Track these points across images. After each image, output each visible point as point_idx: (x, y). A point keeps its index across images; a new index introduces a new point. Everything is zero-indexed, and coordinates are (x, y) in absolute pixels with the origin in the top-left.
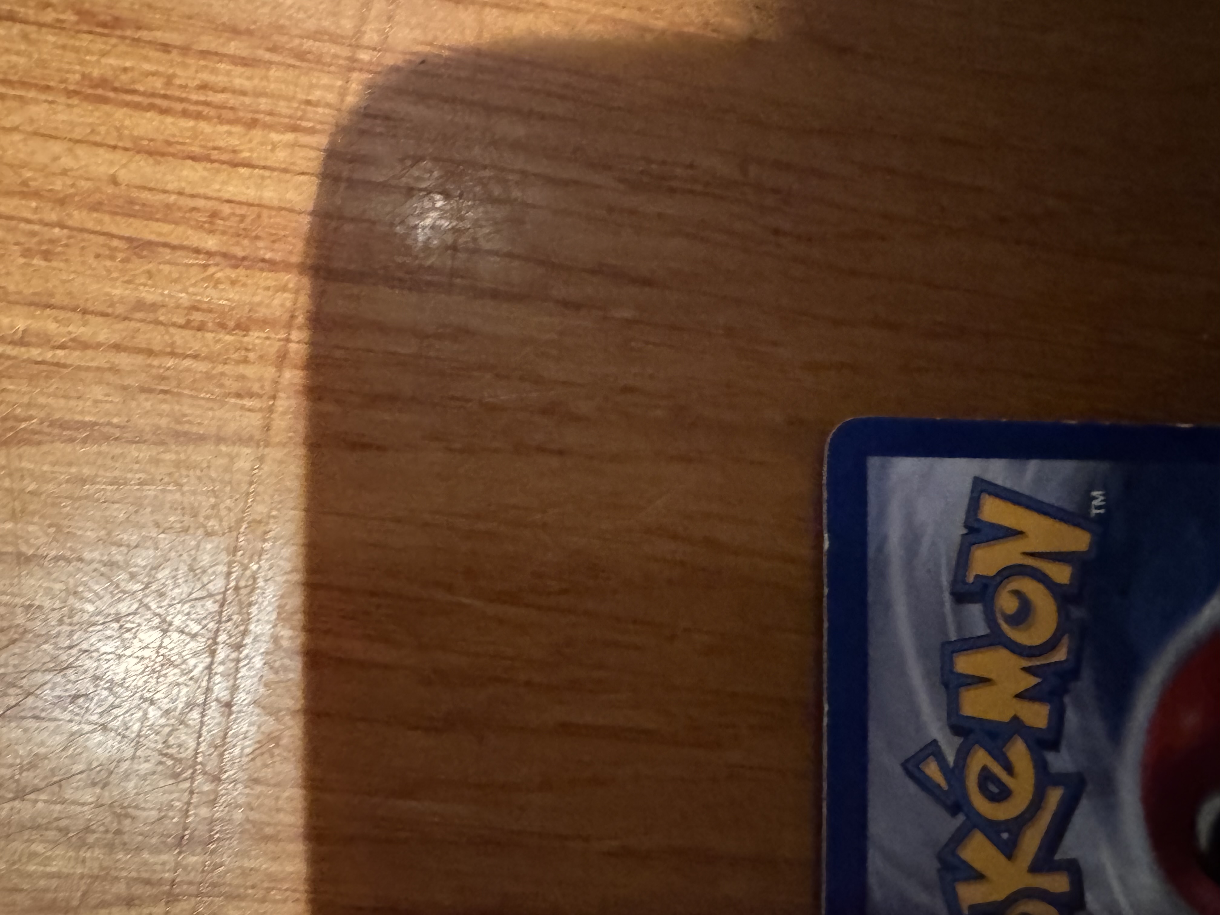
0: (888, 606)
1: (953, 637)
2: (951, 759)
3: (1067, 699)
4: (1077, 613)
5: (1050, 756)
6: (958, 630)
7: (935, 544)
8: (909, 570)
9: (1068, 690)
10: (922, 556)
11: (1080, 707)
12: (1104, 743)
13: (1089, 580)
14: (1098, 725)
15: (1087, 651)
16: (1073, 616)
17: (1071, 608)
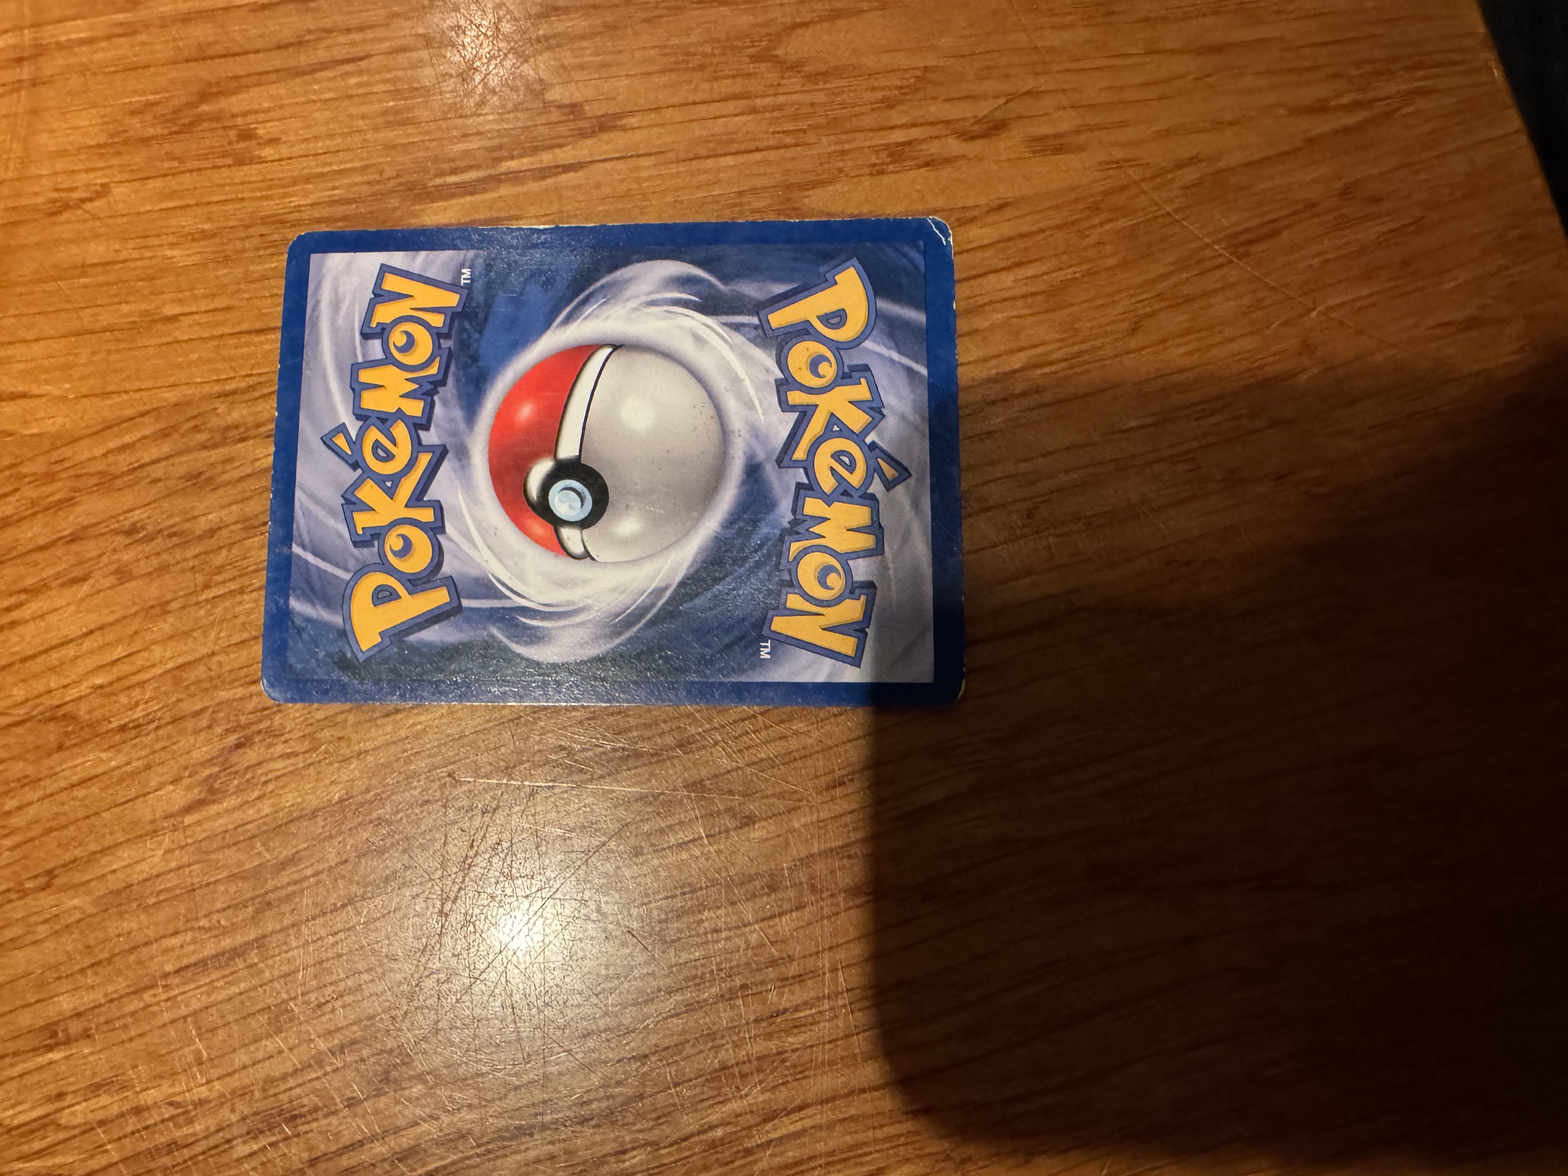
0: (317, 342)
1: (360, 360)
2: (353, 434)
3: (436, 398)
4: (446, 344)
5: (422, 434)
6: (364, 355)
7: (352, 305)
8: (333, 321)
9: (437, 392)
10: (343, 312)
11: (445, 402)
12: (462, 426)
13: (456, 324)
14: (458, 414)
15: (453, 367)
16: (443, 346)
17: (442, 341)
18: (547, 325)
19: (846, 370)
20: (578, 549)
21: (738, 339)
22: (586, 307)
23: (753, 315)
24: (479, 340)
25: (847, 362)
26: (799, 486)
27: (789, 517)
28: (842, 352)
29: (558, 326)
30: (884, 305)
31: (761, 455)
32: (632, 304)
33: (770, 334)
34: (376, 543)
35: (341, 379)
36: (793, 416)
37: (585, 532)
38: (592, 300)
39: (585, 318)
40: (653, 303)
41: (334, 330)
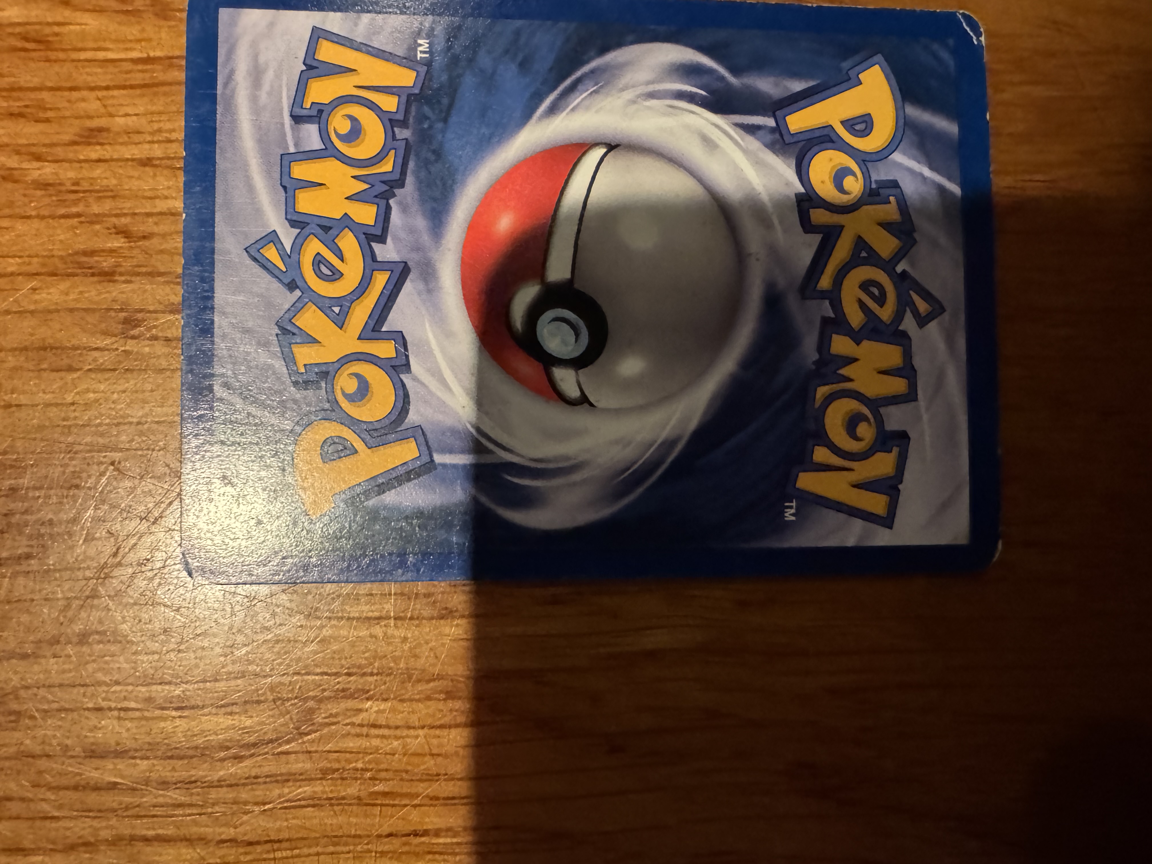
0: (233, 125)
1: (292, 150)
2: (288, 246)
3: (391, 202)
4: (403, 134)
5: (377, 247)
6: (296, 145)
7: (278, 76)
8: (254, 99)
9: (394, 195)
10: (266, 87)
11: (404, 209)
12: (426, 238)
13: (413, 109)
14: (421, 223)
15: (411, 165)
16: (398, 137)
17: (396, 130)
18: (527, 116)
19: (874, 186)
20: (573, 392)
21: (753, 143)
22: (573, 96)
23: (769, 117)
24: (443, 131)
25: (874, 177)
26: (826, 321)
27: (815, 356)
28: (869, 165)
29: (541, 118)
30: (912, 111)
31: (781, 282)
32: (629, 95)
33: (787, 139)
34: (323, 385)
35: (268, 173)
36: (816, 239)
37: (580, 372)
38: (580, 87)
39: (573, 110)
40: (652, 95)
41: (256, 110)
